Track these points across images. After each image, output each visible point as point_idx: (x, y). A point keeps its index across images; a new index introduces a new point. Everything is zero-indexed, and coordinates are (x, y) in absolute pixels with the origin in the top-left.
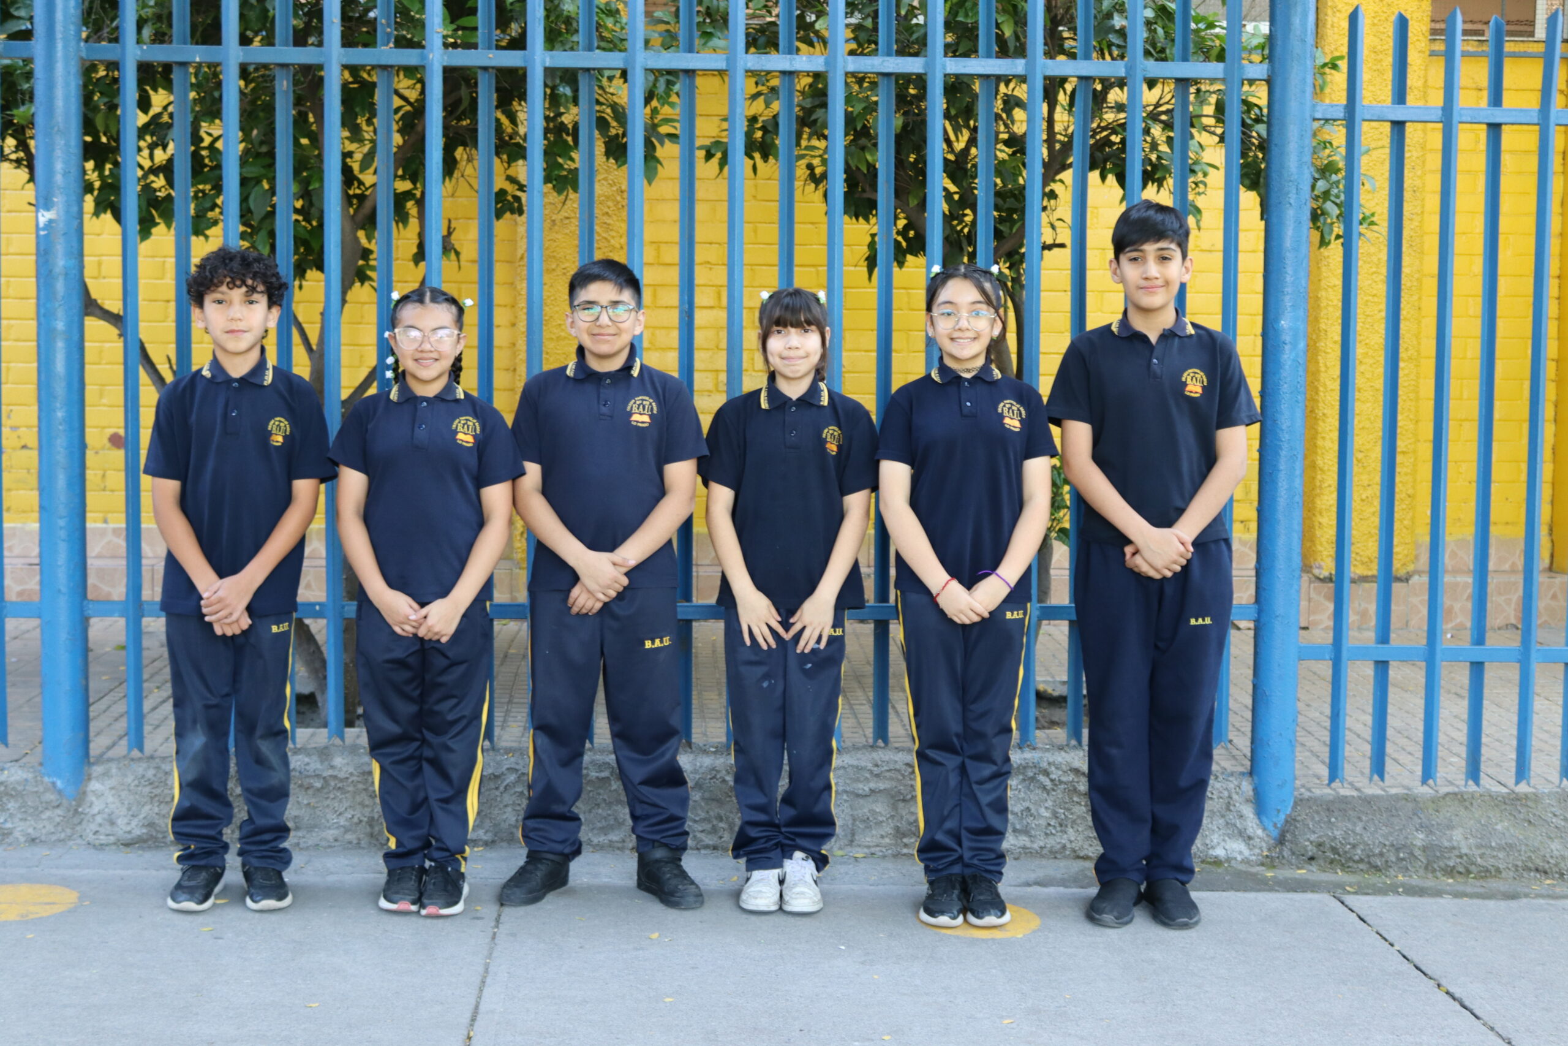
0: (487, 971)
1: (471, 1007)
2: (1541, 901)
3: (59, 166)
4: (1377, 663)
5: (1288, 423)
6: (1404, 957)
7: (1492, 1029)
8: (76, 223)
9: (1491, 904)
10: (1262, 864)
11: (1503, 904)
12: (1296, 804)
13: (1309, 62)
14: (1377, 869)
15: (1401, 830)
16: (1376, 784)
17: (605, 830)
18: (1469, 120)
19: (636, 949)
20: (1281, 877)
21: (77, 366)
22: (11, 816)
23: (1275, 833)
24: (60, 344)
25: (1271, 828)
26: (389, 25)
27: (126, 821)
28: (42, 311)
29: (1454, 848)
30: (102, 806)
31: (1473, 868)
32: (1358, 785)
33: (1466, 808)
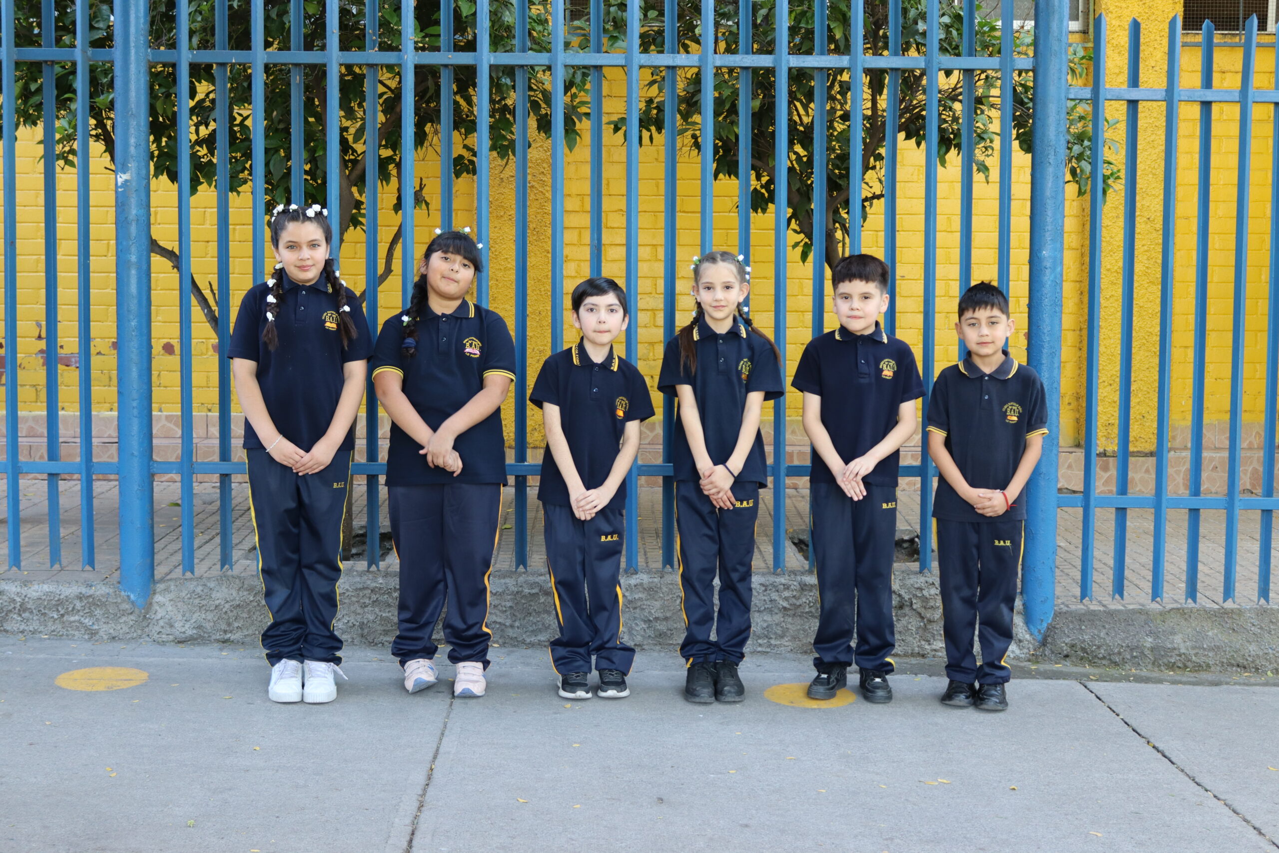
0: (445, 727)
1: (434, 750)
2: (1238, 687)
3: (132, 141)
4: (1117, 509)
5: (1049, 328)
6: (1126, 723)
7: (1182, 771)
8: (144, 182)
9: (1198, 689)
10: (1029, 660)
11: (1208, 689)
12: (1056, 615)
13: (1063, 56)
14: (1116, 664)
15: (1135, 635)
16: (1119, 602)
17: (535, 632)
18: (1186, 99)
19: (555, 713)
20: (1042, 669)
21: (145, 288)
22: (97, 620)
23: (1040, 637)
24: (133, 272)
25: (1036, 633)
26: (374, 34)
27: (181, 624)
28: (120, 247)
29: (1175, 649)
30: (164, 613)
31: (1189, 664)
32: (1104, 603)
33: (1186, 619)
